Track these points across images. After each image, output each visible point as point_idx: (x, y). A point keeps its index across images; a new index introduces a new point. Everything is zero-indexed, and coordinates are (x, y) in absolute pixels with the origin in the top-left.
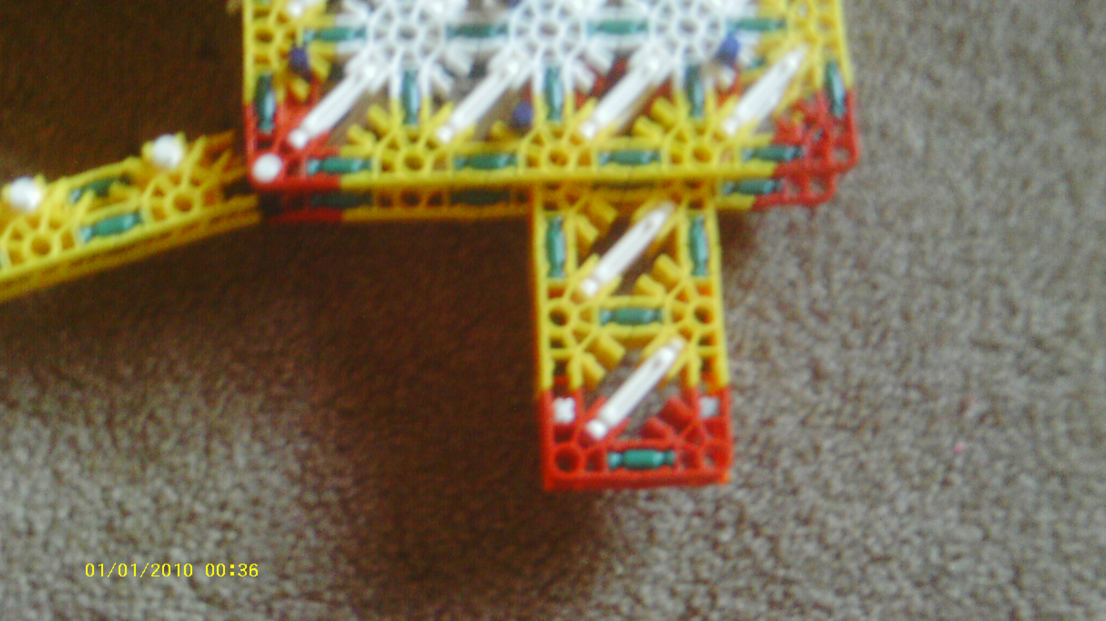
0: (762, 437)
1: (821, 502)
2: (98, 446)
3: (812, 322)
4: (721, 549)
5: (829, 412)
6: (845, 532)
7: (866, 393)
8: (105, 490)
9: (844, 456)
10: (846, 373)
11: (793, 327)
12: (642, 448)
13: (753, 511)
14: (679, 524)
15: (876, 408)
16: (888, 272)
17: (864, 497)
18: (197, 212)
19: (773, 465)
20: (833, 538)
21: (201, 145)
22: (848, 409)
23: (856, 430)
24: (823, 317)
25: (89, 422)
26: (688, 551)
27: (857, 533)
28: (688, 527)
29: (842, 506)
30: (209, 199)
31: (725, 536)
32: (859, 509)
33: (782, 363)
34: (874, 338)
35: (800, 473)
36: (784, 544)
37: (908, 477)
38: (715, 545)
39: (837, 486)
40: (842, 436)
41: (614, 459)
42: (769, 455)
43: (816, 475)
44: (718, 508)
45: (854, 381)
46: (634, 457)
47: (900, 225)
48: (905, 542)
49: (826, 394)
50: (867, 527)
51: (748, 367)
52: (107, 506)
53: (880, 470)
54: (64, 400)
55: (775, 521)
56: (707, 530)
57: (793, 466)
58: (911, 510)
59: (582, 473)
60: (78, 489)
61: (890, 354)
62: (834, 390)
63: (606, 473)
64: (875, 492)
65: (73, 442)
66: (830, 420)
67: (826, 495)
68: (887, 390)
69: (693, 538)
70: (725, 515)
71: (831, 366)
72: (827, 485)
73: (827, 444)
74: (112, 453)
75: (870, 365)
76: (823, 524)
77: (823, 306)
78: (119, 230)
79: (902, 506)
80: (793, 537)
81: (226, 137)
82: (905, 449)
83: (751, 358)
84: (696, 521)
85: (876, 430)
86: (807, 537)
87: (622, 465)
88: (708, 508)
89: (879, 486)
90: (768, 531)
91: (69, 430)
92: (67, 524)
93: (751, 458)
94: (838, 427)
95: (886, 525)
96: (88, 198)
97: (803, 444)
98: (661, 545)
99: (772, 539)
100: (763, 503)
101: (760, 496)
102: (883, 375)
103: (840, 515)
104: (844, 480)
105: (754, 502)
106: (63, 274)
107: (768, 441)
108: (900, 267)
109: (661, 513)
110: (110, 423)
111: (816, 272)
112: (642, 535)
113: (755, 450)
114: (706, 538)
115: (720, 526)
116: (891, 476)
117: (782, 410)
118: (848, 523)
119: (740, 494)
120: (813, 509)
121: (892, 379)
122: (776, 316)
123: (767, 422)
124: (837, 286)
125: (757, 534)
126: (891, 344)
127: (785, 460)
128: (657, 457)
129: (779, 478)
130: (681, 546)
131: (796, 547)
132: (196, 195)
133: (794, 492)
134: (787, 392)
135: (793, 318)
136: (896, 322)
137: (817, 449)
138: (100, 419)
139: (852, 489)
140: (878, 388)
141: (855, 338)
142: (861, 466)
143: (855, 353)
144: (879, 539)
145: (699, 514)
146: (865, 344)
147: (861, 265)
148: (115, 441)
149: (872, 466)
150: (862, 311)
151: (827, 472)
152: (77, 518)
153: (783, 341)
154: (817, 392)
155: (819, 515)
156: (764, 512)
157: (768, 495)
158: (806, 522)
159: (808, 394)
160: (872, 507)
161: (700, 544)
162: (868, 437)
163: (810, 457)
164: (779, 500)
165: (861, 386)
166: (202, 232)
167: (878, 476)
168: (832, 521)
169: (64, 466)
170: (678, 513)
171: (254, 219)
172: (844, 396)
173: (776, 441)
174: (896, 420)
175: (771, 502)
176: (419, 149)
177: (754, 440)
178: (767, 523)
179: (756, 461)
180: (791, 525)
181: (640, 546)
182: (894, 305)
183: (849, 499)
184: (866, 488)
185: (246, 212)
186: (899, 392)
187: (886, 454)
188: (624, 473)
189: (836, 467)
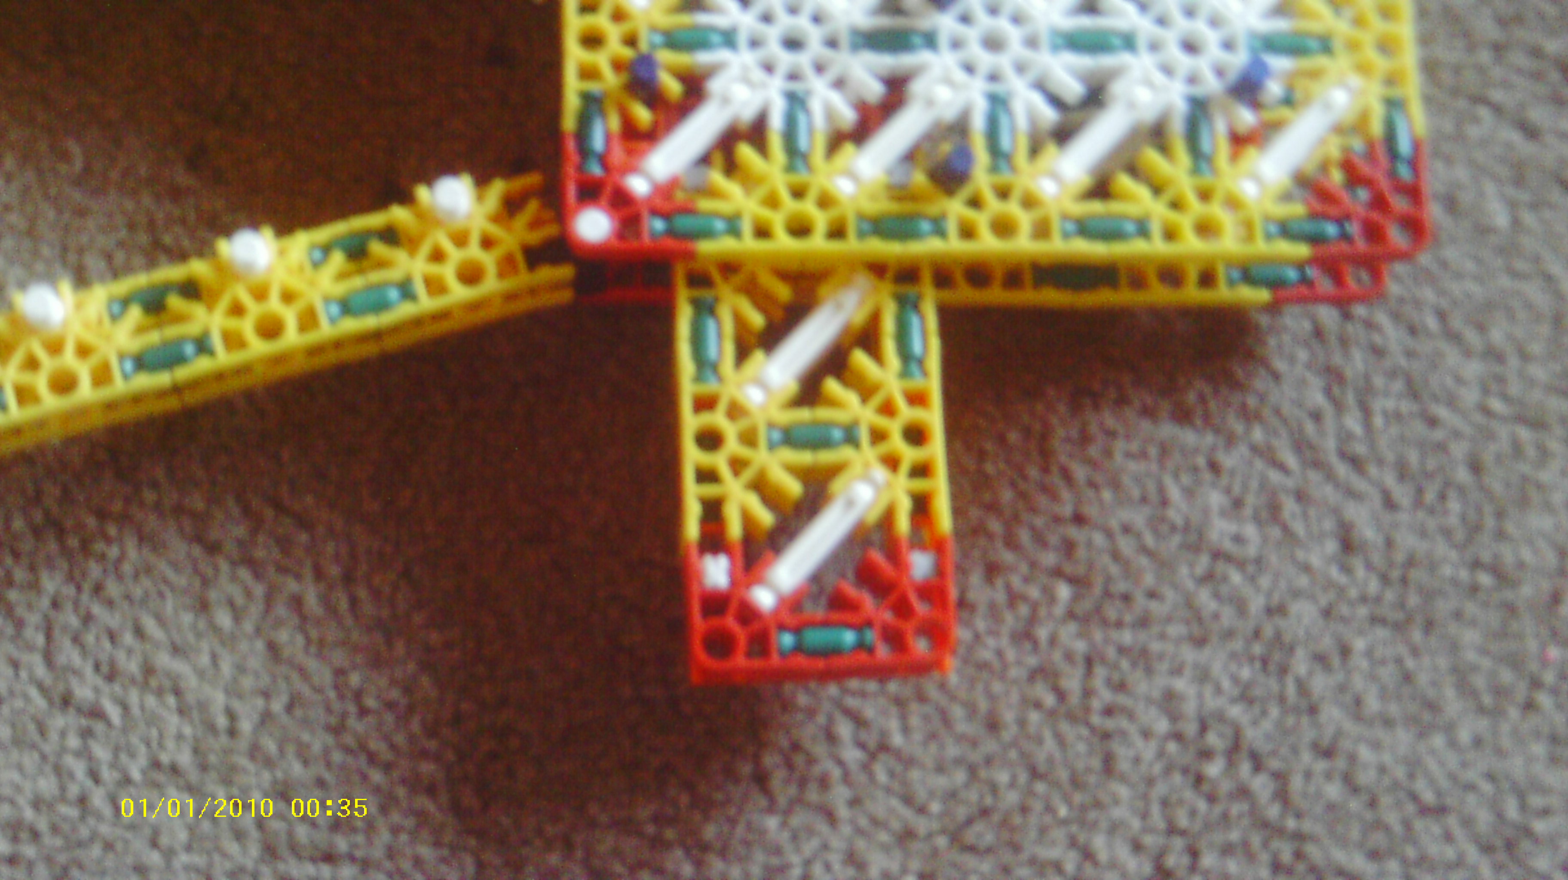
0: (1268, 631)
1: (1349, 726)
2: (331, 609)
3: (1342, 470)
4: (1206, 787)
5: (1364, 599)
6: (1382, 770)
7: (1417, 575)
8: (340, 672)
9: (1383, 662)
10: (1389, 543)
11: (1314, 476)
12: (826, 624)
13: (1254, 736)
14: (1148, 751)
15: (1429, 595)
16: (1452, 402)
17: (1411, 720)
18: (491, 284)
19: (1283, 670)
20: (1366, 777)
21: (498, 188)
22: (1390, 596)
23: (1399, 627)
24: (1356, 463)
25: (319, 574)
26: (1160, 789)
27: (1400, 773)
28: (1161, 754)
29: (1380, 733)
30: (507, 265)
31: (1214, 769)
32: (1403, 737)
33: (1299, 528)
34: (1430, 496)
35: (1320, 683)
36: (1296, 783)
37: (1474, 694)
38: (1199, 779)
39: (1373, 704)
40: (1382, 633)
41: (787, 640)
42: (1277, 656)
43: (1342, 688)
44: (1204, 728)
45: (1400, 557)
46: (815, 637)
47: (1472, 337)
48: (1471, 787)
49: (1360, 572)
50: (1414, 765)
51: (1250, 531)
52: (341, 697)
53: (1434, 684)
54: (285, 544)
55: (1284, 751)
56: (1188, 758)
57: (1310, 673)
58: (1478, 742)
59: (740, 660)
60: (302, 671)
61: (1453, 520)
62: (1369, 566)
63: (775, 659)
64: (1427, 717)
65: (297, 603)
66: (1363, 611)
67: (1358, 717)
68: (1447, 571)
69: (1168, 770)
70: (1213, 739)
71: (1368, 533)
72: (1358, 702)
73: (1359, 644)
74: (349, 621)
75: (1423, 533)
76: (1352, 758)
77: (1360, 449)
78: (382, 306)
79: (1464, 736)
80: (1308, 775)
81: (532, 179)
82: (1471, 656)
83: (1257, 519)
84: (1172, 747)
85: (1429, 626)
86: (1328, 776)
87: (798, 649)
88: (1190, 729)
89: (1432, 706)
90: (1275, 764)
91: (292, 586)
92: (285, 719)
93: (1251, 659)
94: (1376, 620)
95: (1442, 764)
96: (338, 259)
97: (1327, 643)
98: (1123, 779)
99: (1280, 777)
100: (1267, 725)
101: (1264, 713)
102: (1441, 548)
103: (1376, 745)
104: (1383, 695)
105: (1255, 723)
106: (300, 365)
107: (1278, 636)
108: (1470, 396)
109: (1123, 734)
110: (348, 579)
111: (1350, 399)
112: (1096, 763)
113: (1257, 649)
114: (1185, 771)
115: (1206, 754)
116: (1450, 693)
117: (1296, 594)
118: (1387, 758)
119: (1236, 711)
120: (1339, 734)
121: (1454, 555)
122: (1291, 460)
123: (1276, 610)
124: (1378, 421)
125: (1258, 766)
126: (1454, 505)
127: (1301, 665)
128: (849, 637)
129: (1291, 690)
130: (1150, 782)
131: (1312, 789)
132: (488, 260)
133: (1313, 710)
134: (1307, 568)
135: (1317, 464)
136: (1463, 475)
137: (1345, 651)
138: (334, 571)
139: (1394, 709)
140: (1433, 567)
141: (1402, 494)
142: (1407, 678)
143: (1403, 517)
144: (1432, 782)
145: (1178, 737)
146: (1418, 502)
147: (1413, 392)
148: (354, 602)
149: (1423, 679)
150: (1413, 457)
151: (1358, 683)
152: (298, 712)
153: (1300, 496)
154: (1346, 569)
155: (1346, 744)
156: (1268, 737)
157: (1274, 712)
158: (1328, 753)
159: (1334, 572)
160: (1422, 735)
161: (1177, 778)
162: (1417, 636)
163: (1336, 661)
164: (1290, 721)
165: (1411, 562)
166: (494, 312)
167: (1431, 693)
168: (1365, 753)
169: (283, 636)
170: (1146, 734)
171: (566, 296)
172: (1385, 579)
173: (1287, 638)
174: (1458, 615)
175: (1279, 724)
176: (809, 207)
177: (1257, 634)
178: (1274, 753)
179: (1258, 665)
180: (1306, 757)
181: (1092, 779)
182: (1459, 450)
183: (1388, 723)
184: (1413, 708)
185: (556, 286)
186: (1464, 575)
187: (1443, 662)
188: (801, 661)
189: (1372, 677)
